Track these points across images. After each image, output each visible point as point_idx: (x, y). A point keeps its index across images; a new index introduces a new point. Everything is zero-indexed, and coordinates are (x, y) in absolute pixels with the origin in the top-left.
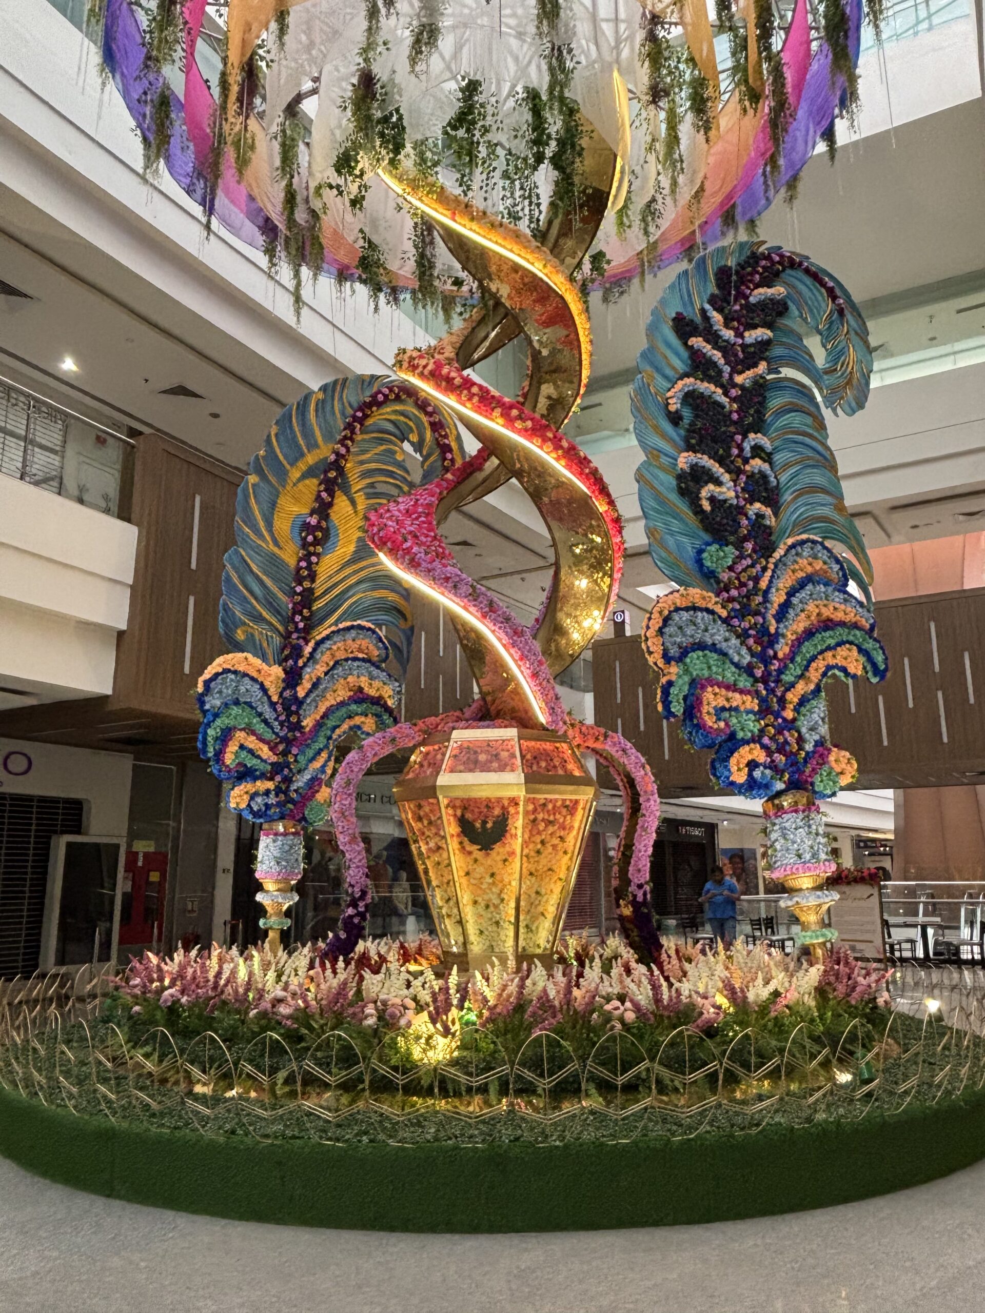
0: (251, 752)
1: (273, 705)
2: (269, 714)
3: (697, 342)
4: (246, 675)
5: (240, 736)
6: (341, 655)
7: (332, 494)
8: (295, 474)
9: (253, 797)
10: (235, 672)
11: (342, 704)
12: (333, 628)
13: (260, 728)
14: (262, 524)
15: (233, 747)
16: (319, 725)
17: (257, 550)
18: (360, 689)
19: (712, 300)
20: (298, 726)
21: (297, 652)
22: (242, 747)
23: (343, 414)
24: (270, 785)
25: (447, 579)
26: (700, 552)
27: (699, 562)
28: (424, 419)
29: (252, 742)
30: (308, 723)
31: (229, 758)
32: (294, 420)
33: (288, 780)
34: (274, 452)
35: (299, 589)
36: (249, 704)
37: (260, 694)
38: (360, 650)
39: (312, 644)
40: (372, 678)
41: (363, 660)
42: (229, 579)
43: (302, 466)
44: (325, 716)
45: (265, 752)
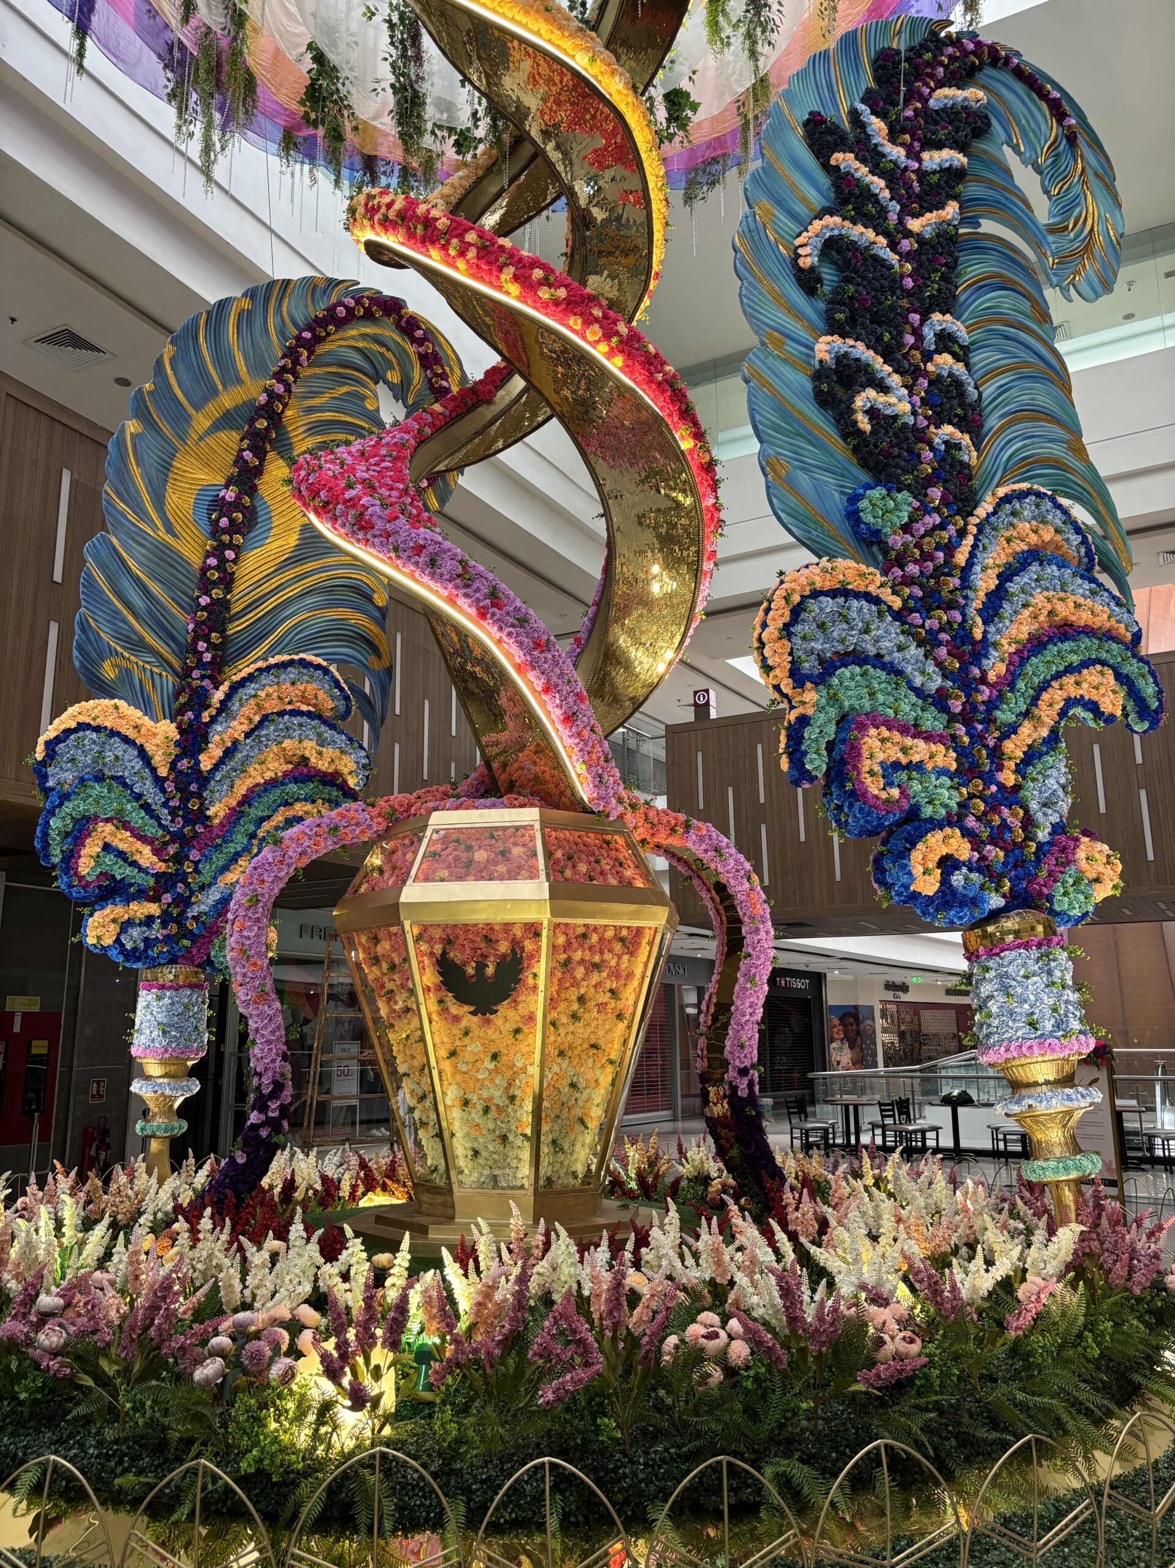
0: (121, 855)
1: (159, 781)
2: (153, 797)
3: (844, 160)
4: (114, 733)
5: (105, 831)
6: (271, 706)
7: (261, 454)
8: (202, 422)
9: (125, 926)
10: (98, 729)
11: (272, 783)
12: (261, 664)
13: (138, 818)
14: (146, 497)
15: (91, 848)
16: (235, 815)
17: (139, 537)
18: (305, 760)
19: (868, 98)
20: (201, 817)
21: (200, 700)
22: (107, 847)
23: (282, 334)
24: (153, 909)
25: (419, 549)
26: (854, 499)
27: (853, 516)
28: (411, 349)
29: (124, 841)
30: (217, 811)
31: (85, 866)
32: (201, 339)
33: (183, 902)
34: (169, 387)
35: (204, 600)
36: (121, 780)
37: (138, 765)
38: (304, 699)
39: (224, 688)
40: (322, 743)
41: (309, 714)
42: (91, 581)
43: (213, 410)
44: (246, 800)
45: (146, 856)
